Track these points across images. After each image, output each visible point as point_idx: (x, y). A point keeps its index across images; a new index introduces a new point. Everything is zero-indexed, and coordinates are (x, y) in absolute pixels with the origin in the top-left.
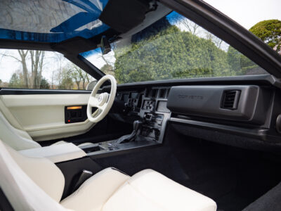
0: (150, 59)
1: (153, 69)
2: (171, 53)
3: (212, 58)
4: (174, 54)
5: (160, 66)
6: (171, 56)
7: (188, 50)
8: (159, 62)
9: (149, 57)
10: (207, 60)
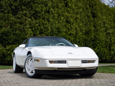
0: (25, 15)
1: (28, 26)
2: (49, 9)
3: (94, 16)
4: (52, 9)
5: (36, 23)
6: (48, 12)
7: (66, 5)
8: (36, 19)
9: (25, 12)
10: (89, 17)
